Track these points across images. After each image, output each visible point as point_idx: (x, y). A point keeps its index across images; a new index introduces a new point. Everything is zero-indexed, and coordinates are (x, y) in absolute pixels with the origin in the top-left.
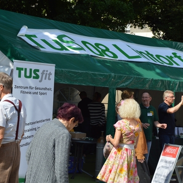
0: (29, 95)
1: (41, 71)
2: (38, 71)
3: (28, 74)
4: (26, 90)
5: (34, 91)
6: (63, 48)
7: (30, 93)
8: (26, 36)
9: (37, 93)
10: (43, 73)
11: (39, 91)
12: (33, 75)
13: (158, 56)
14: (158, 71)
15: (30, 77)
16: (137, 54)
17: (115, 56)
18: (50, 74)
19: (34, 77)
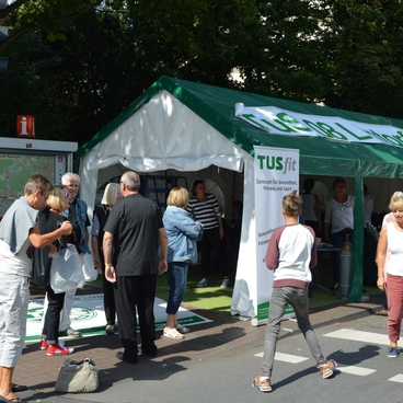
0: (273, 192)
1: (284, 159)
2: (281, 159)
3: (271, 165)
4: (270, 186)
5: (278, 186)
6: (289, 130)
7: (274, 189)
8: (244, 115)
9: (281, 189)
10: (286, 162)
11: (283, 186)
12: (276, 165)
13: (385, 136)
14: (394, 152)
15: (272, 168)
16: (367, 135)
17: (344, 138)
18: (294, 163)
19: (278, 168)
